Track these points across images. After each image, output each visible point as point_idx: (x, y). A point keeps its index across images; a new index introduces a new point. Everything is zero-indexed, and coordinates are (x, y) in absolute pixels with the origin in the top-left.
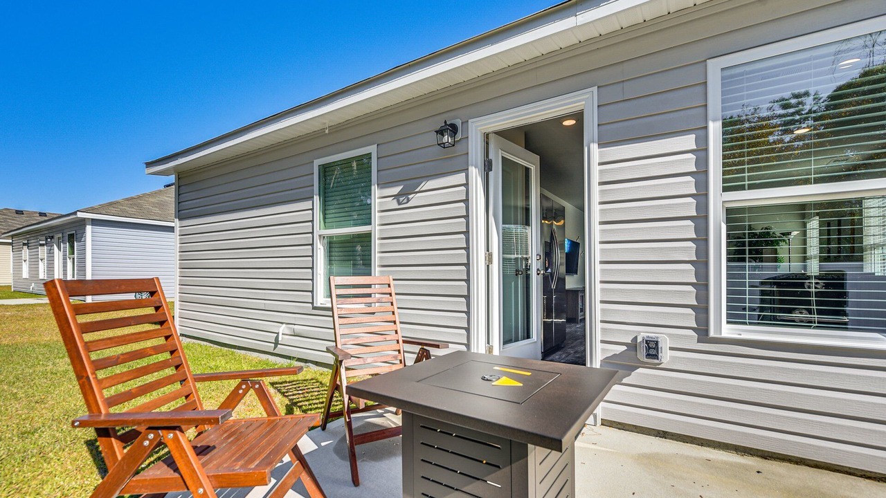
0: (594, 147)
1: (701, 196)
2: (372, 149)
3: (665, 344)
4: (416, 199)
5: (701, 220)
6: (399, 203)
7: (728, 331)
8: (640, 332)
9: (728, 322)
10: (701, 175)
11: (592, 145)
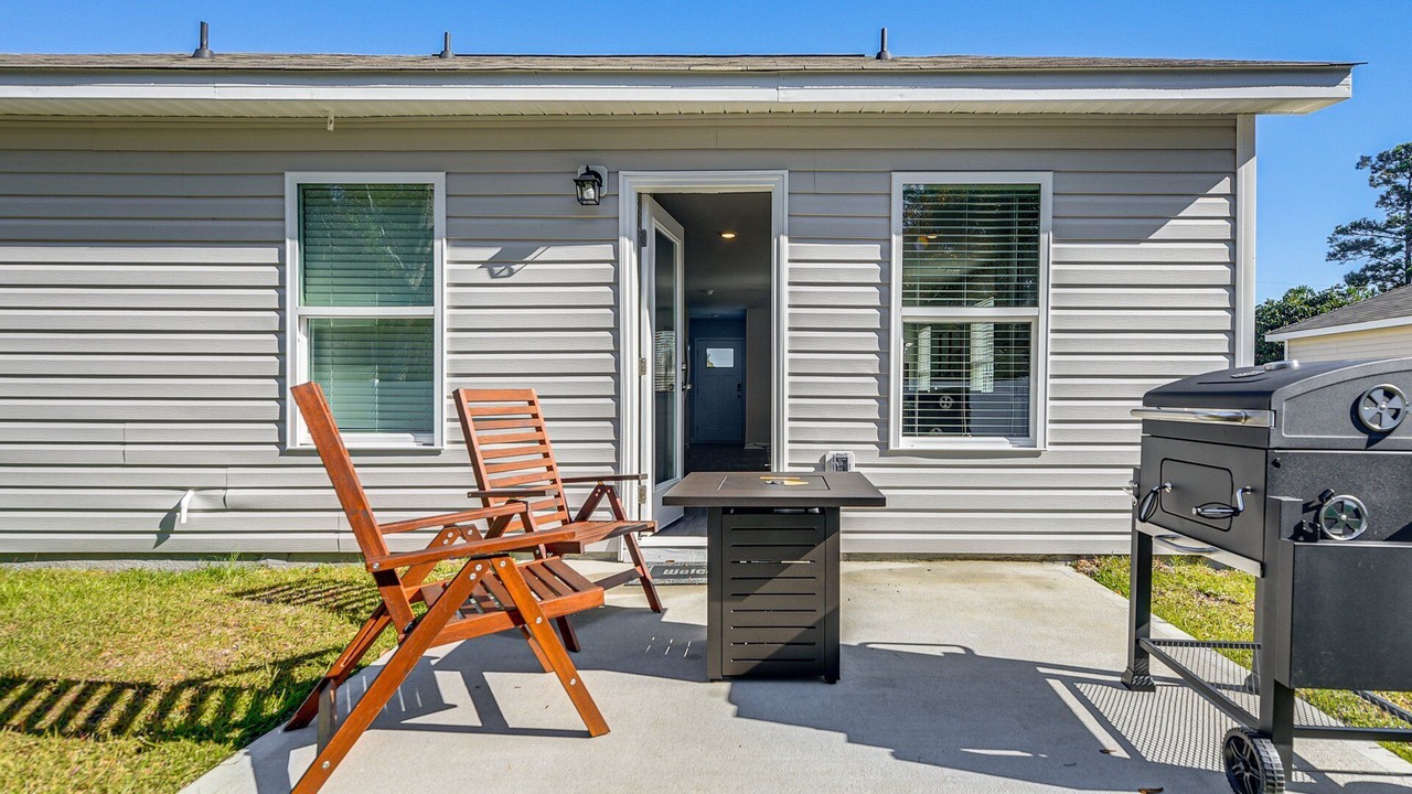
0: (784, 240)
1: (885, 308)
2: (437, 180)
3: (852, 461)
4: (523, 273)
5: (884, 332)
6: (493, 276)
7: (906, 443)
8: (827, 451)
9: (904, 435)
10: (884, 286)
11: (781, 237)
